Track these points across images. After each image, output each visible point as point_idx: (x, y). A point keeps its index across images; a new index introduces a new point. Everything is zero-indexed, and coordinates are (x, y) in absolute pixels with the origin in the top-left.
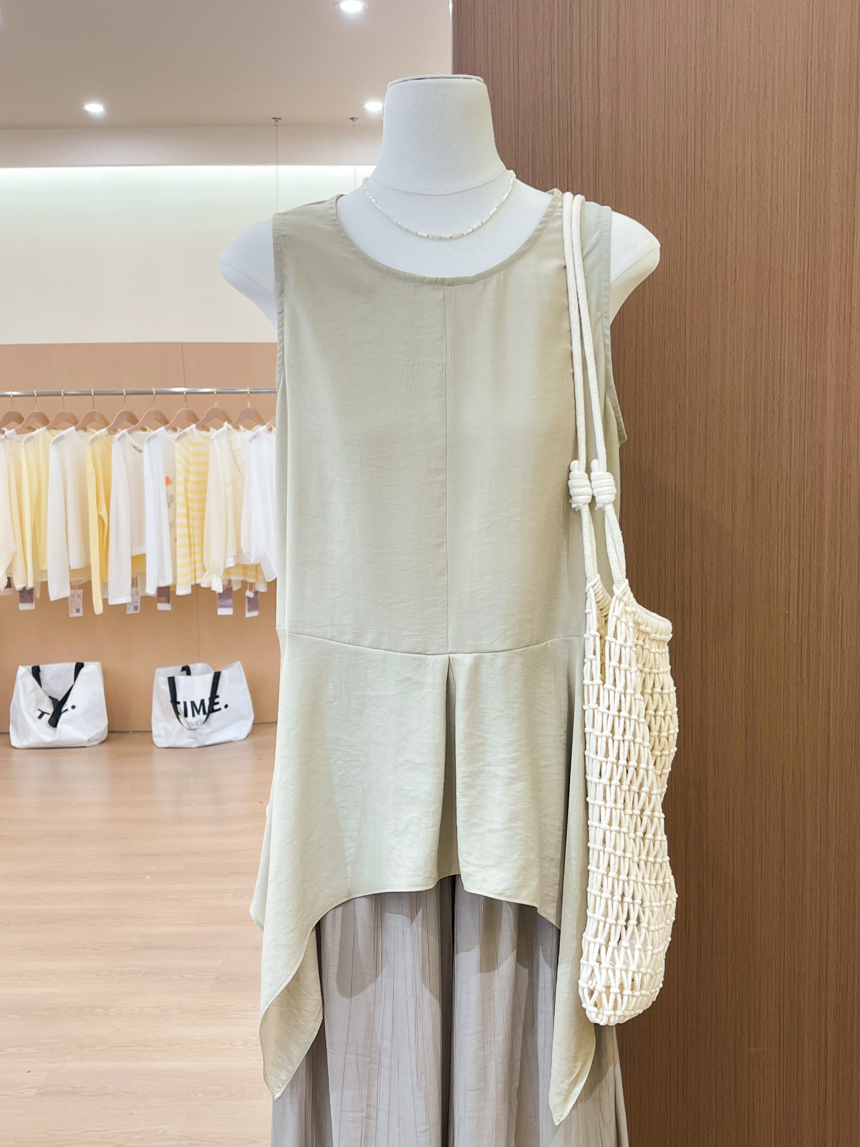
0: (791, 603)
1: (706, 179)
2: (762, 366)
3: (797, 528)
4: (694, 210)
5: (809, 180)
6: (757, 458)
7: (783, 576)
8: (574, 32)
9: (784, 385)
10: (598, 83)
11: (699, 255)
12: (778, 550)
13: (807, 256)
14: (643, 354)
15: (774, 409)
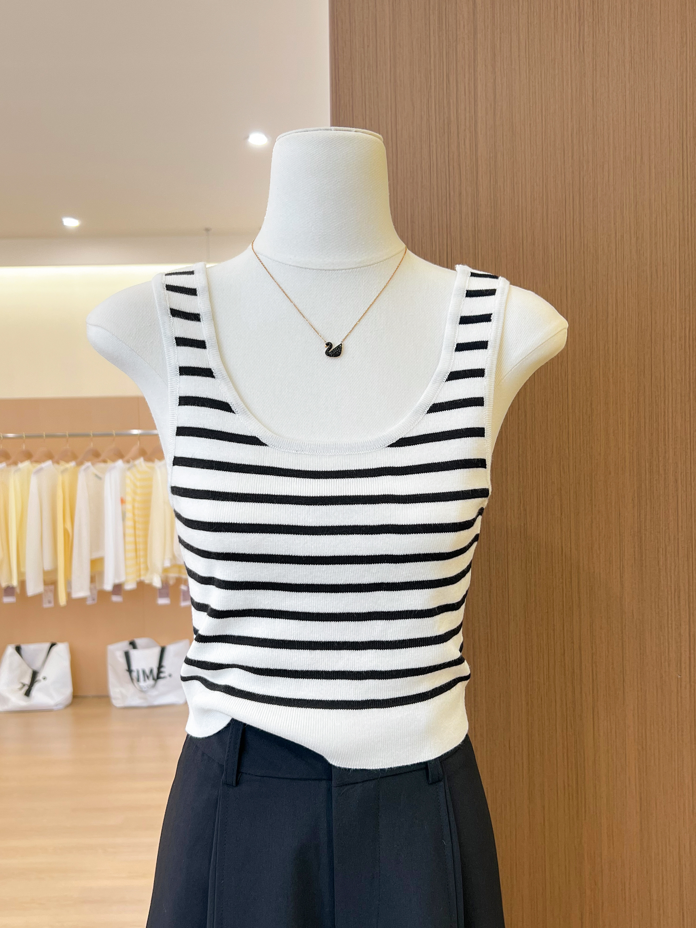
0: (683, 667)
1: (586, 242)
2: (646, 427)
3: (687, 590)
4: (574, 275)
5: (688, 244)
6: (643, 520)
7: (674, 640)
8: (451, 101)
9: (668, 447)
10: (476, 151)
11: (579, 317)
12: (668, 613)
13: (688, 319)
14: (526, 416)
15: (659, 471)
